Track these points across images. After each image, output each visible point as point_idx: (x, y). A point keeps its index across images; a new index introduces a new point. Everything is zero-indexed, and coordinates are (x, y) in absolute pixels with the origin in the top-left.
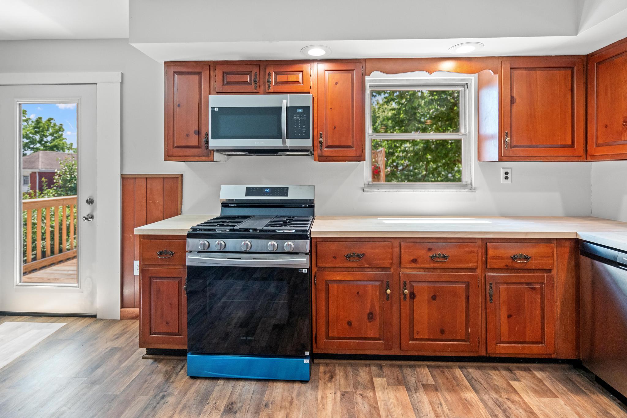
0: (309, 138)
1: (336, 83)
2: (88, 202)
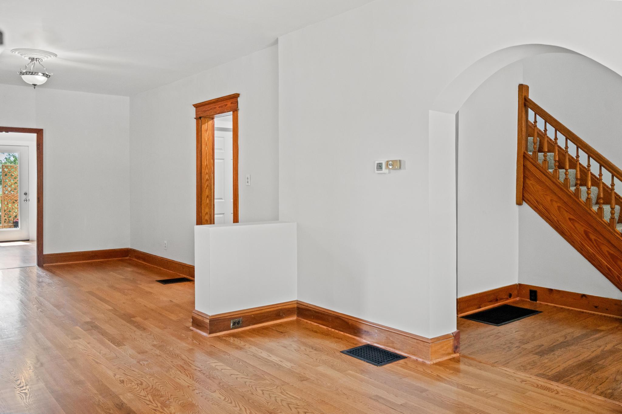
2: (25, 194)
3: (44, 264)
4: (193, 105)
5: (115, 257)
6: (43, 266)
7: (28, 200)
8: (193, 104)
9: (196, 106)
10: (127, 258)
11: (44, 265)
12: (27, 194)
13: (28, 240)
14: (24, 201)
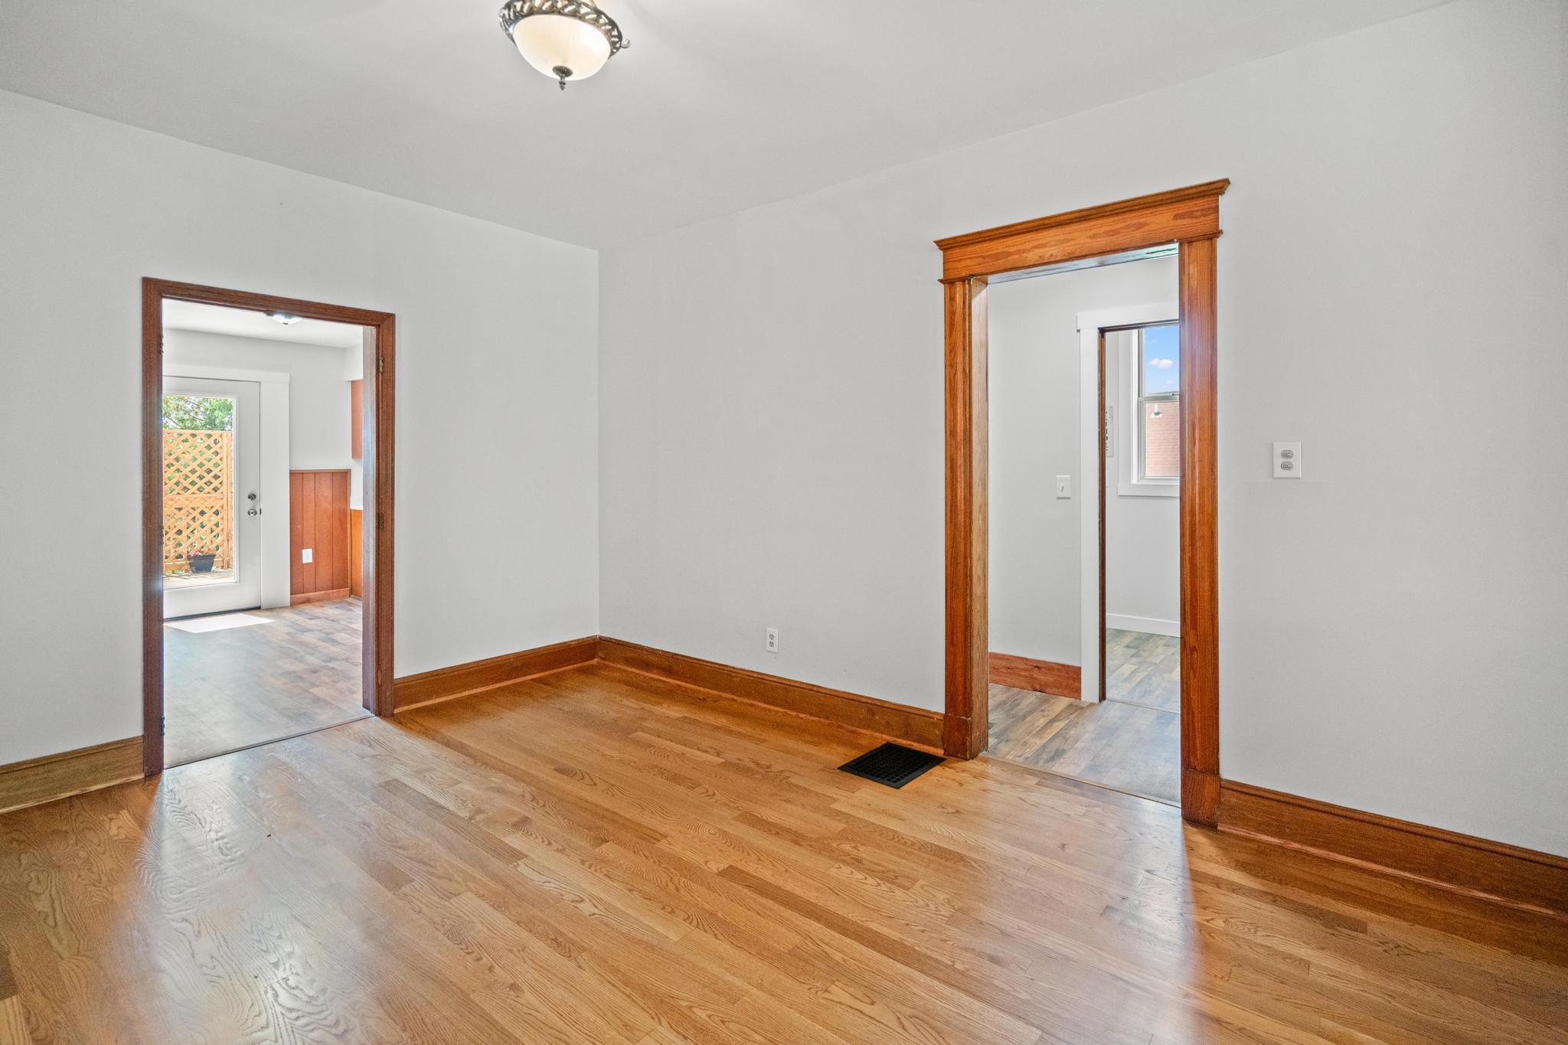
2: (249, 497)
3: (395, 707)
4: (937, 242)
5: (567, 661)
6: (393, 714)
7: (258, 512)
8: (936, 239)
9: (945, 245)
10: (595, 661)
11: (396, 711)
12: (255, 496)
13: (258, 608)
14: (249, 513)
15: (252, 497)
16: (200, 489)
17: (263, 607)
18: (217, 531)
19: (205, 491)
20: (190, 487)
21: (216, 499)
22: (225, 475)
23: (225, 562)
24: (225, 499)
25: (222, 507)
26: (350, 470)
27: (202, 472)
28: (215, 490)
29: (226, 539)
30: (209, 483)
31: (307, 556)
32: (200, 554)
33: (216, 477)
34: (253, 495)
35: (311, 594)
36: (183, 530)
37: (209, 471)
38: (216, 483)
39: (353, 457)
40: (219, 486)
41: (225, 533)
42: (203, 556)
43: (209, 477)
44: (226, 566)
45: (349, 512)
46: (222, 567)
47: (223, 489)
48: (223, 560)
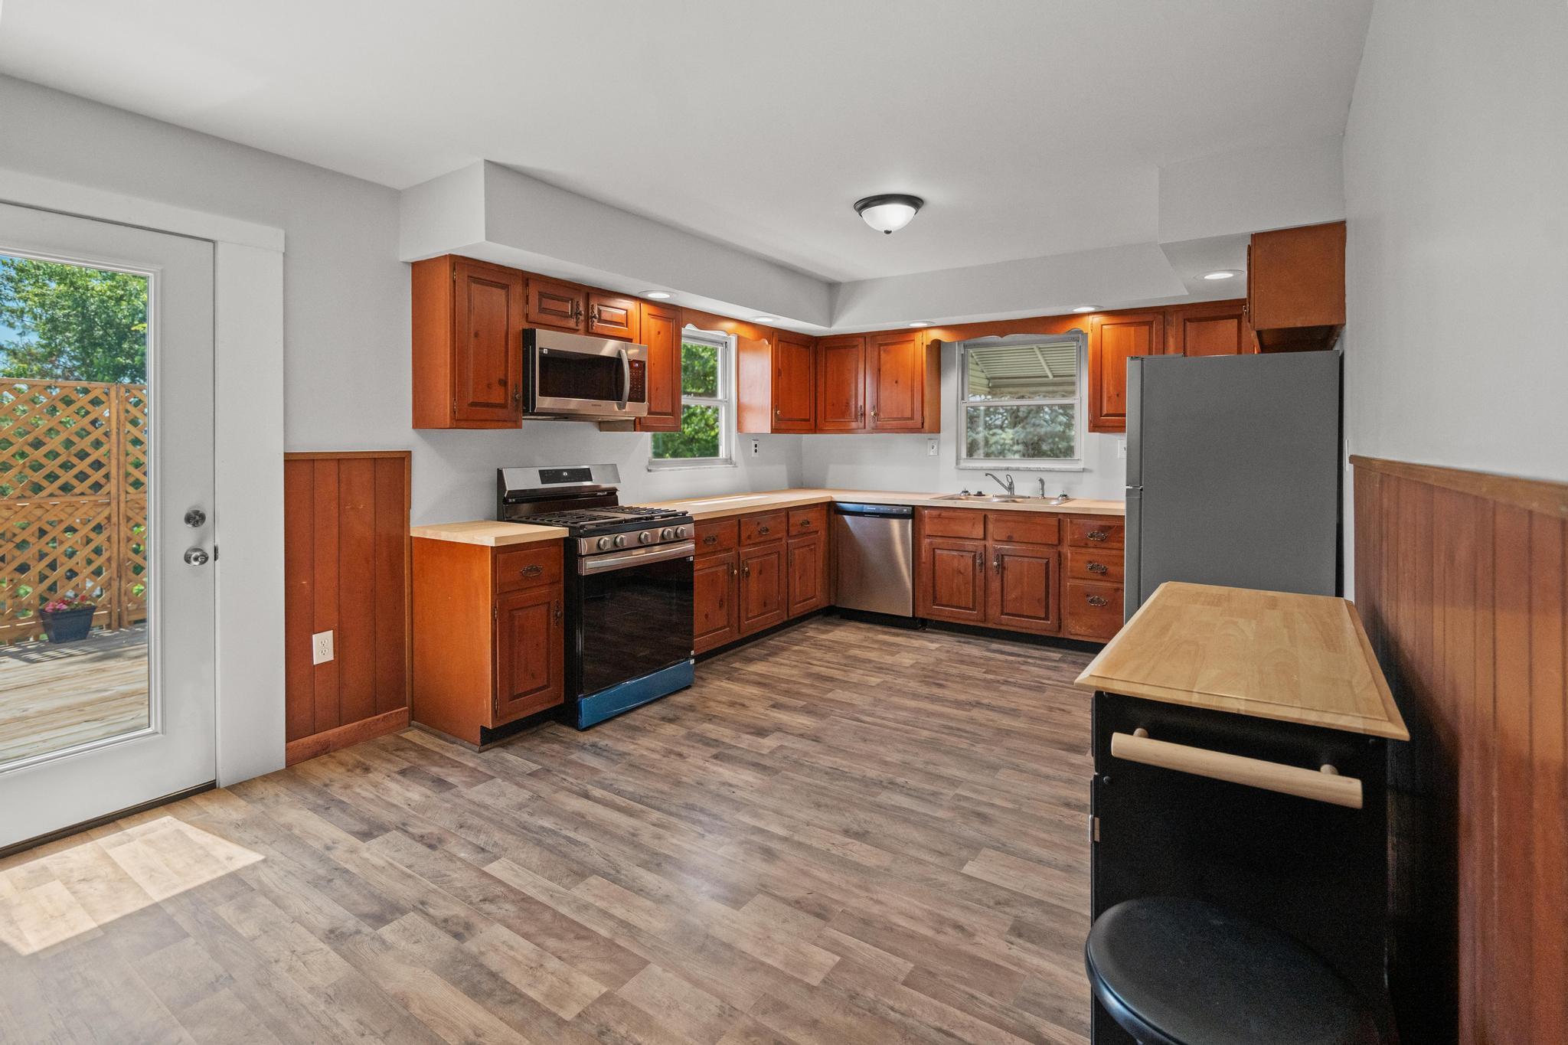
0: (643, 401)
1: (659, 333)
2: (189, 519)
7: (211, 555)
12: (202, 517)
13: (210, 787)
14: (187, 559)
15: (195, 518)
16: (66, 488)
17: (223, 782)
18: (99, 561)
19: (77, 491)
20: (45, 483)
21: (96, 504)
22: (114, 462)
23: (115, 616)
24: (114, 505)
25: (109, 518)
26: (409, 453)
27: (69, 456)
28: (97, 487)
29: (115, 576)
30: (82, 477)
31: (323, 647)
32: (65, 607)
33: (97, 465)
34: (197, 513)
35: (330, 732)
36: (32, 563)
37: (83, 455)
38: (97, 476)
39: (413, 427)
40: (103, 481)
41: (114, 565)
42: (73, 611)
43: (83, 466)
44: (115, 624)
45: (406, 541)
46: (109, 626)
47: (111, 487)
48: (110, 614)
